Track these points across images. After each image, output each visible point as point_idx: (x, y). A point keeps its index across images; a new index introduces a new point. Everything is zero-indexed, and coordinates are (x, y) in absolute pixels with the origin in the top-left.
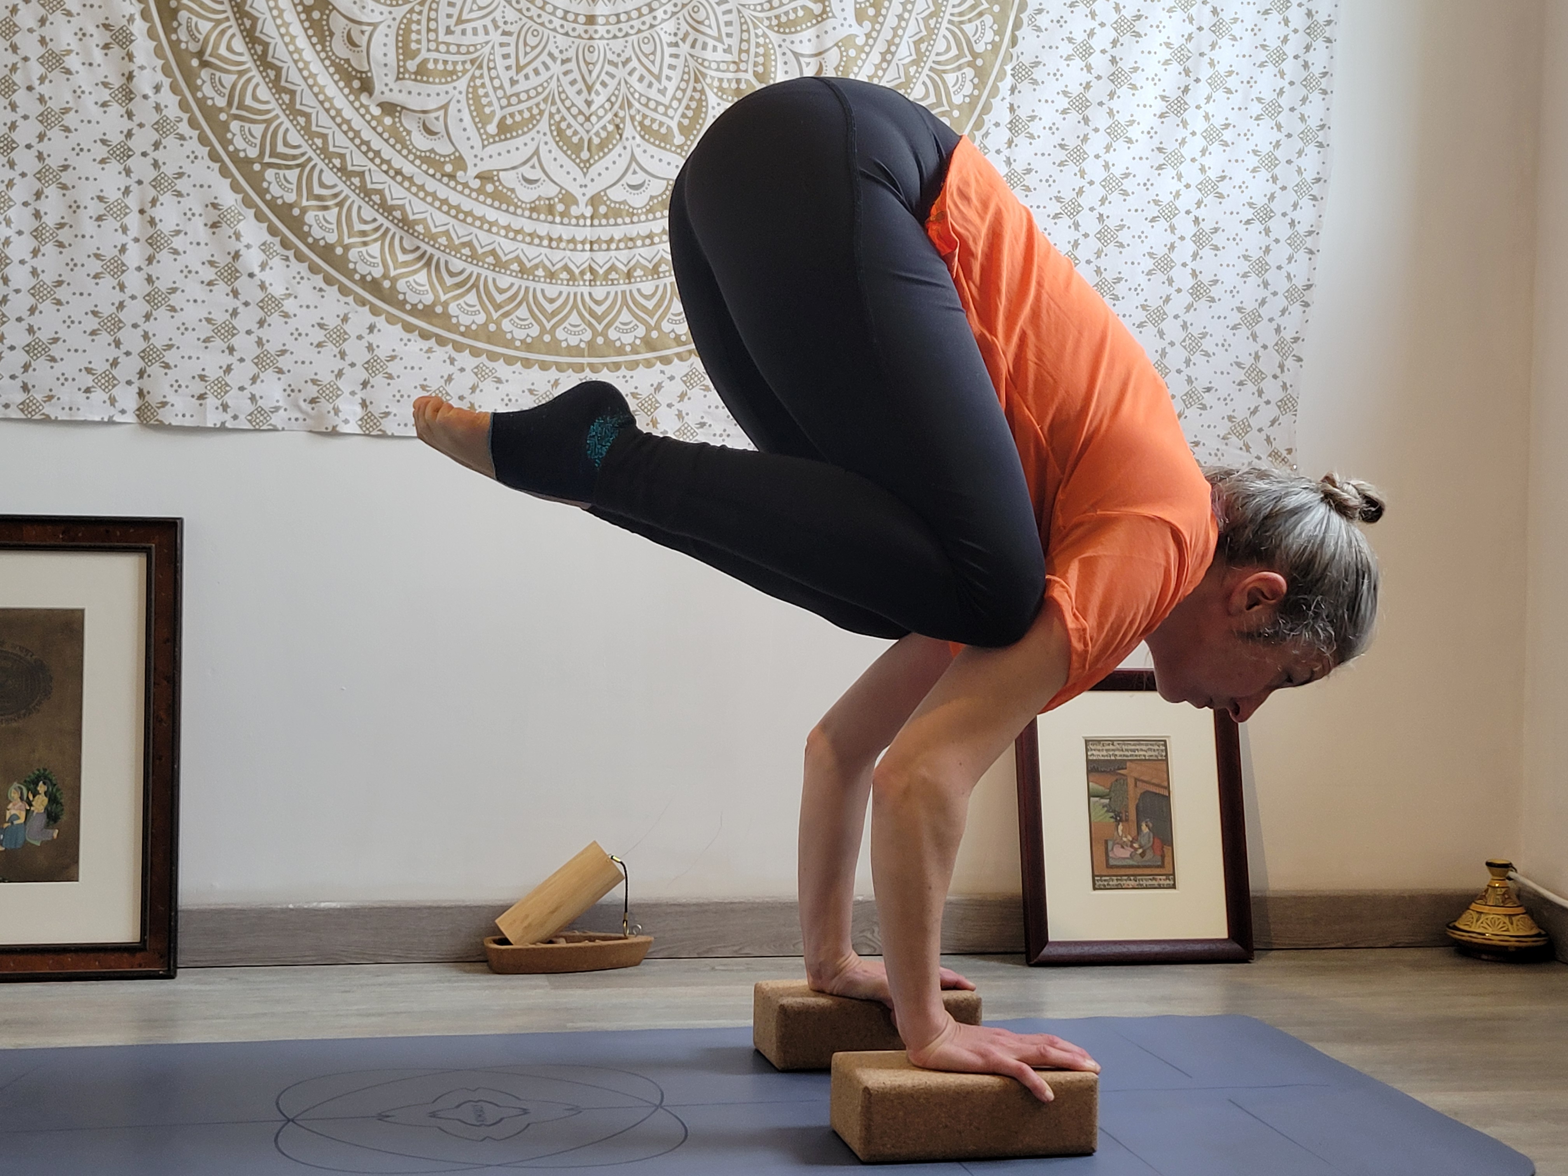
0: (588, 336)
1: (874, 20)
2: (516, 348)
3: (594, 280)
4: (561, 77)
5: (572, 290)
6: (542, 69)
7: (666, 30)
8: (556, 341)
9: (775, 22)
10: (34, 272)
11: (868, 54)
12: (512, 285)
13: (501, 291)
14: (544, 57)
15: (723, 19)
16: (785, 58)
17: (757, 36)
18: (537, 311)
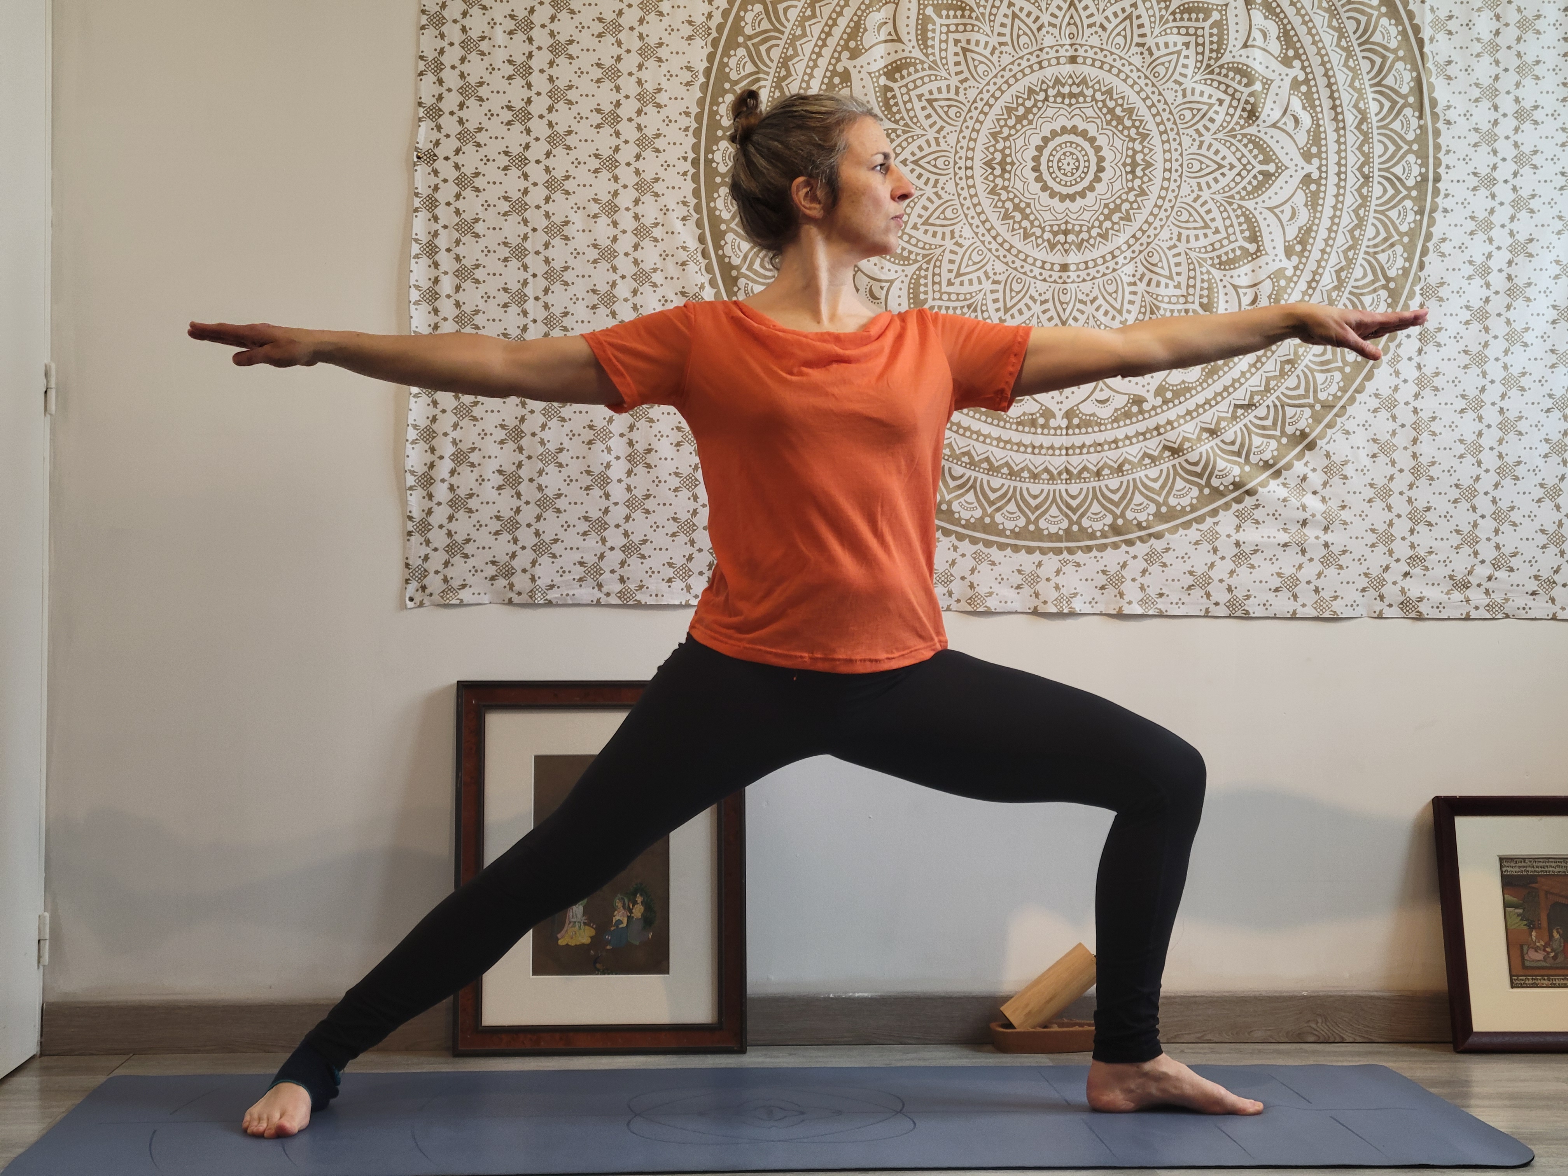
0: (1065, 524)
1: (1301, 254)
2: (1007, 537)
3: (1070, 479)
4: (1041, 315)
5: (1052, 487)
6: (1024, 309)
7: (1126, 272)
8: (1039, 530)
9: (1216, 261)
10: (629, 489)
11: (1296, 283)
12: (1003, 485)
13: (994, 491)
14: (1027, 300)
15: (1173, 261)
16: (1226, 290)
17: (1202, 273)
18: (1023, 506)
